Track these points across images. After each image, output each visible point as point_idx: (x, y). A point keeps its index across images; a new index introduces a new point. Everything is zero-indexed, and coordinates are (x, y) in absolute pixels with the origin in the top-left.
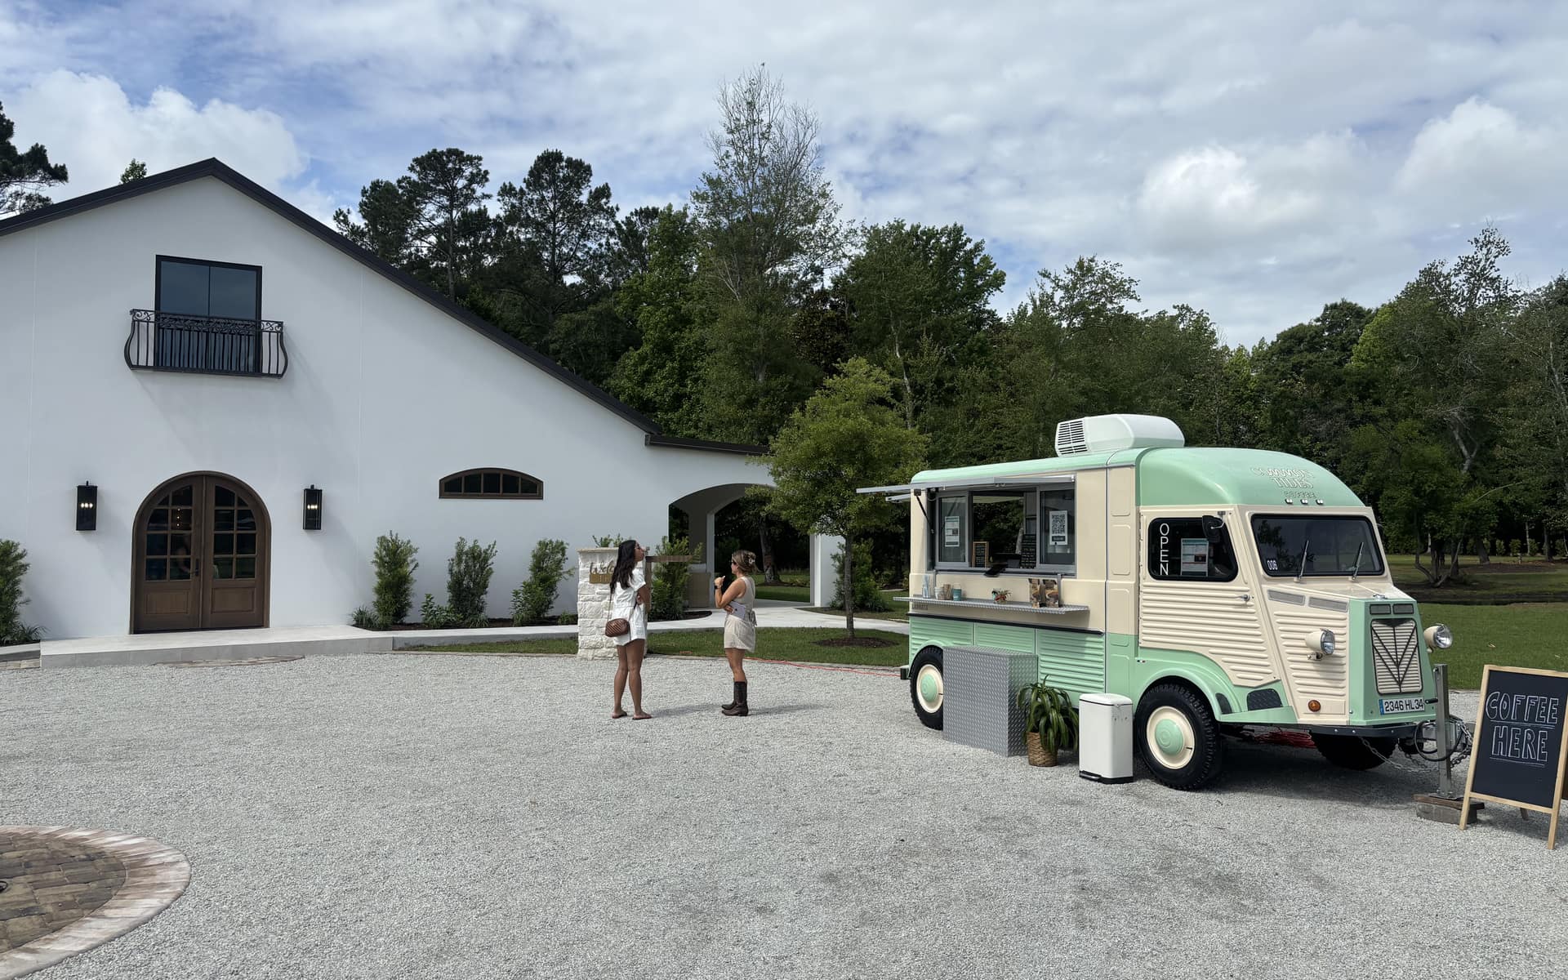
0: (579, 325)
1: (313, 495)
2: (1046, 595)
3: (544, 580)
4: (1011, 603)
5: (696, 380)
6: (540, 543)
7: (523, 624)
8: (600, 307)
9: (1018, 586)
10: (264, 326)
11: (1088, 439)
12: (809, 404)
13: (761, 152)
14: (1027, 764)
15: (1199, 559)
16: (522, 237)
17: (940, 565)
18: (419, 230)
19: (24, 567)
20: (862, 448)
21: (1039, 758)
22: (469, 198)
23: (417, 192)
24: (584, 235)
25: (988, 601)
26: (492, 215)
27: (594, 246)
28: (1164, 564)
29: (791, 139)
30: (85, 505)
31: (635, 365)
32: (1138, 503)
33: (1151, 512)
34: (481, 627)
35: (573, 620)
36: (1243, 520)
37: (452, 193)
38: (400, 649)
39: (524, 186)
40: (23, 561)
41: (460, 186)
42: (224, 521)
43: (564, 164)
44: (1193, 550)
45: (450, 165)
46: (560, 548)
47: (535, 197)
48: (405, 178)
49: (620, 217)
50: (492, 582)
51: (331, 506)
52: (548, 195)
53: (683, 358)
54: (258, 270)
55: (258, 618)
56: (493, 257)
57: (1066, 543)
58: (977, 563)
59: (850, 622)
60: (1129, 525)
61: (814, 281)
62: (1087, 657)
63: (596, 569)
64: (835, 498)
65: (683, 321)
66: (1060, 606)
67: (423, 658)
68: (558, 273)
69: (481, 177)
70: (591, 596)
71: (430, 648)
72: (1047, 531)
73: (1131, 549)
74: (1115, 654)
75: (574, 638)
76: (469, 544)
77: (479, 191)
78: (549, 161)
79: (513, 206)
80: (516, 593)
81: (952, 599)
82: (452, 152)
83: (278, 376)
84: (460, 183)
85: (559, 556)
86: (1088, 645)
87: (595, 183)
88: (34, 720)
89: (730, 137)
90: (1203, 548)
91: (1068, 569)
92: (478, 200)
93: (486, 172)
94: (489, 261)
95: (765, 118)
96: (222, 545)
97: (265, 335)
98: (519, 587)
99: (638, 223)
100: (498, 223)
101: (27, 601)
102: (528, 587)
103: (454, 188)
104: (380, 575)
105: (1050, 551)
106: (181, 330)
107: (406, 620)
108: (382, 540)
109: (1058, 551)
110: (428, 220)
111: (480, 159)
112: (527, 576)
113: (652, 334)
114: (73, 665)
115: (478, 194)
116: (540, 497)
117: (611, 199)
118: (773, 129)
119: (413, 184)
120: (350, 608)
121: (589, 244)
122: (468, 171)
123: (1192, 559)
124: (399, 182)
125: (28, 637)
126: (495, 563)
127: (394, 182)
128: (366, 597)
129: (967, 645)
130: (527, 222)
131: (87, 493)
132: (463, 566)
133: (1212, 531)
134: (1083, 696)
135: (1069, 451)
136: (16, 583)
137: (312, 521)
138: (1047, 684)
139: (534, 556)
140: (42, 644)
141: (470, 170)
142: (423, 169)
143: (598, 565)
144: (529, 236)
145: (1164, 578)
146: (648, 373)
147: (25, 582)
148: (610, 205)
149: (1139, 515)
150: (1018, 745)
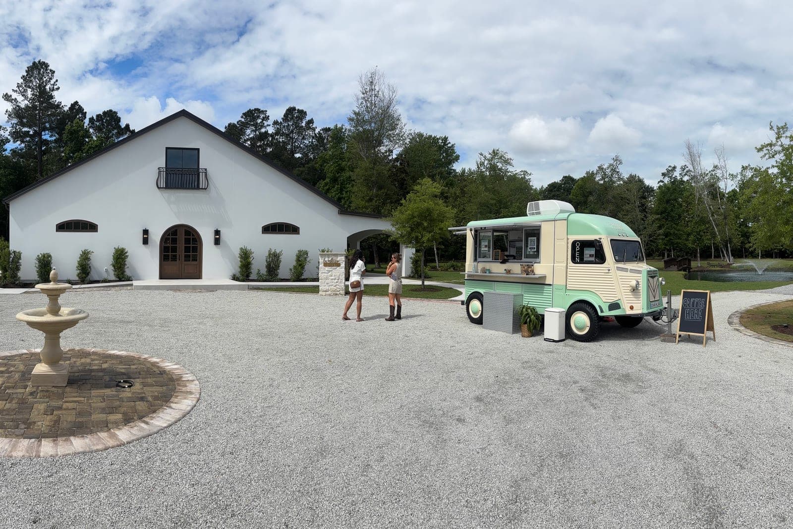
0: (302, 172)
1: (217, 232)
2: (528, 270)
3: (300, 265)
4: (512, 274)
5: (346, 192)
6: (299, 251)
7: (294, 281)
8: (310, 165)
9: (516, 268)
10: (200, 170)
11: (542, 209)
12: (408, 197)
13: (375, 102)
14: (521, 337)
15: (591, 256)
16: (281, 140)
17: (479, 259)
18: (245, 140)
19: (127, 256)
20: (429, 215)
21: (526, 334)
22: (262, 126)
23: (243, 125)
24: (304, 138)
25: (503, 274)
26: (270, 132)
27: (307, 142)
28: (578, 258)
29: (387, 97)
30: (145, 236)
31: (324, 187)
32: (567, 235)
33: (573, 238)
34: (278, 282)
35: (317, 280)
36: (608, 241)
37: (256, 125)
38: (251, 289)
39: (282, 120)
40: (127, 254)
41: (259, 122)
42: (187, 241)
43: (296, 111)
44: (589, 252)
45: (256, 115)
46: (306, 253)
47: (286, 124)
48: (239, 121)
49: (317, 131)
50: (281, 265)
51: (224, 236)
52: (290, 123)
53: (342, 184)
54: (198, 150)
55: (199, 277)
56: (270, 149)
57: (535, 250)
58: (495, 259)
59: (423, 283)
60: (564, 243)
61: (389, 155)
62: (544, 294)
63: (326, 261)
64: (419, 234)
65: (341, 169)
66: (534, 275)
67: (260, 293)
68: (293, 152)
69: (267, 118)
70: (324, 271)
71: (262, 289)
72: (527, 246)
73: (564, 252)
74: (556, 293)
75: (318, 286)
76: (273, 251)
77: (266, 123)
78: (291, 111)
79: (278, 128)
80: (291, 270)
81: (486, 273)
82: (256, 110)
83: (205, 189)
84: (259, 121)
85: (306, 256)
86: (545, 289)
87: (308, 118)
88: (134, 308)
89: (363, 96)
90: (592, 251)
91: (538, 260)
92: (265, 127)
93: (268, 116)
94: (269, 150)
95: (377, 88)
96: (187, 249)
97: (201, 174)
98: (292, 267)
99: (323, 133)
100: (272, 135)
101: (128, 267)
102: (295, 267)
103: (257, 123)
104: (241, 261)
105: (528, 253)
106: (173, 174)
107: (250, 278)
108: (241, 249)
109: (531, 253)
110: (248, 136)
111: (266, 111)
112: (294, 263)
113: (329, 175)
114: (143, 289)
115: (265, 125)
116: (299, 233)
117: (314, 124)
118: (380, 93)
119: (242, 122)
120: (231, 274)
121: (305, 142)
122: (262, 116)
123: (588, 256)
124: (238, 122)
125: (129, 279)
126: (282, 258)
127: (236, 123)
128: (236, 269)
129: (492, 291)
130: (283, 134)
131: (146, 232)
132: (271, 259)
133: (596, 245)
134: (546, 309)
135: (533, 214)
136: (125, 262)
137: (217, 242)
138: (529, 305)
139: (297, 256)
140: (133, 281)
141: (263, 116)
142: (246, 116)
143: (327, 259)
144: (283, 139)
145: (577, 263)
146: (328, 190)
147: (128, 261)
148: (313, 126)
149: (568, 239)
150: (517, 328)
